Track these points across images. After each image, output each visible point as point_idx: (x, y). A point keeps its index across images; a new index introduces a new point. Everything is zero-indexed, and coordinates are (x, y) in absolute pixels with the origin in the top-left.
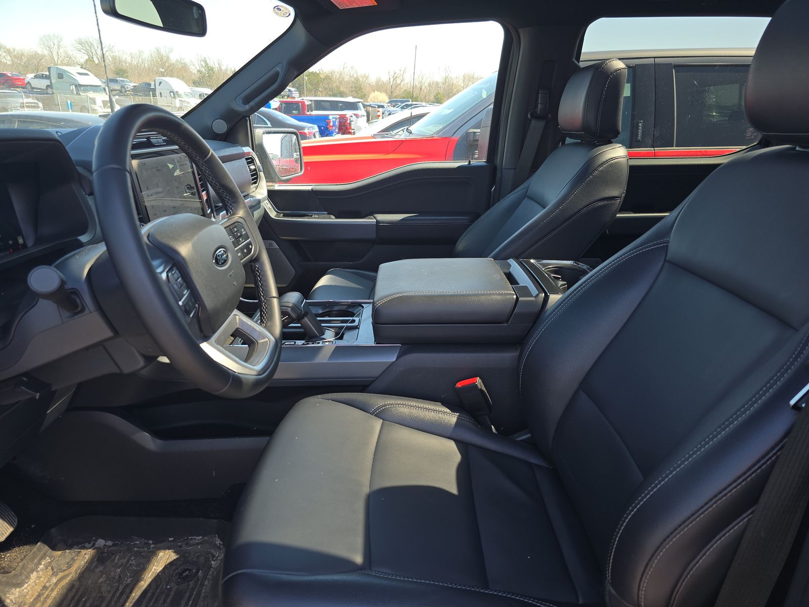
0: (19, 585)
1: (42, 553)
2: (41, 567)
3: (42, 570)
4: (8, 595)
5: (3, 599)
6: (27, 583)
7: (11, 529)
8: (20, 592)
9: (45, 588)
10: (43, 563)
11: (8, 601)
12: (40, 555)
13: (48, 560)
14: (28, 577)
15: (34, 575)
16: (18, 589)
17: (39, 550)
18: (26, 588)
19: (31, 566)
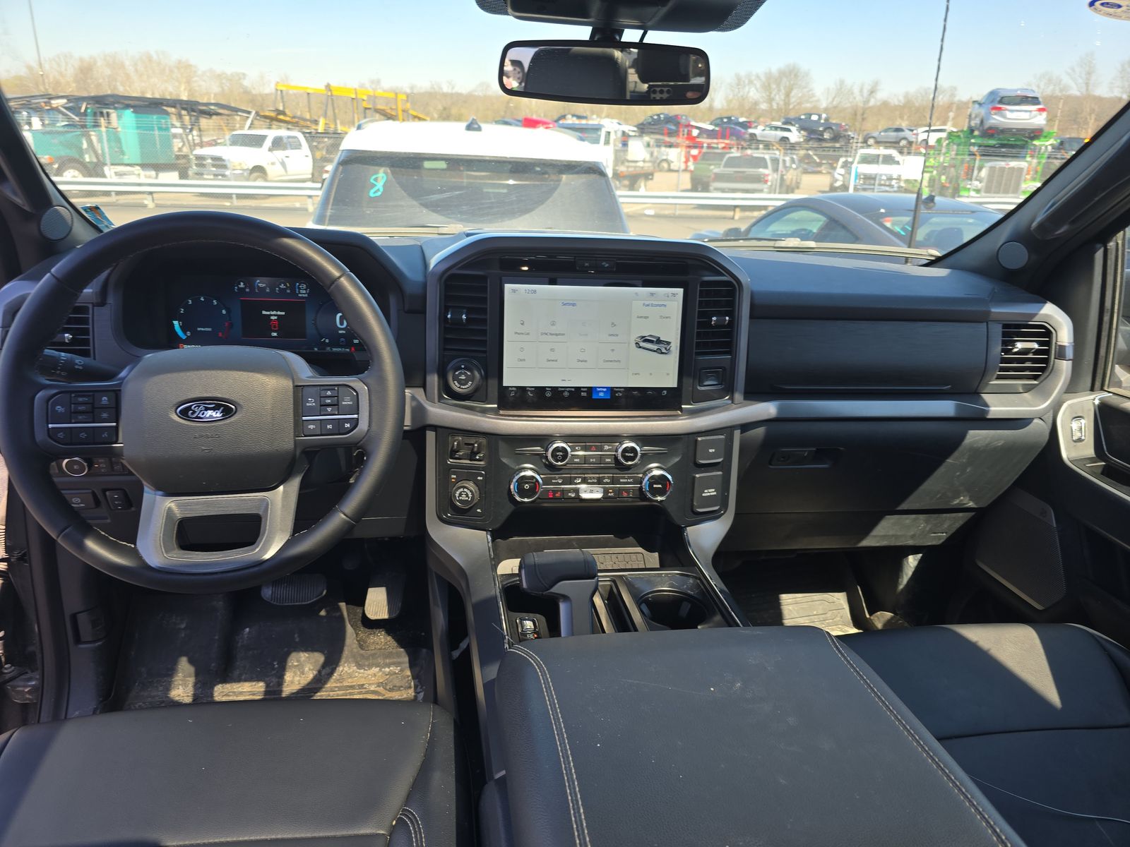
0: (360, 666)
1: (399, 660)
2: (387, 670)
3: (384, 672)
4: (346, 665)
5: (340, 664)
6: (365, 670)
7: (386, 616)
8: (353, 671)
9: (362, 686)
10: (391, 668)
11: (341, 668)
12: (395, 660)
13: (397, 670)
14: (370, 667)
15: (375, 670)
16: (355, 668)
17: (399, 655)
18: (359, 673)
19: (380, 661)
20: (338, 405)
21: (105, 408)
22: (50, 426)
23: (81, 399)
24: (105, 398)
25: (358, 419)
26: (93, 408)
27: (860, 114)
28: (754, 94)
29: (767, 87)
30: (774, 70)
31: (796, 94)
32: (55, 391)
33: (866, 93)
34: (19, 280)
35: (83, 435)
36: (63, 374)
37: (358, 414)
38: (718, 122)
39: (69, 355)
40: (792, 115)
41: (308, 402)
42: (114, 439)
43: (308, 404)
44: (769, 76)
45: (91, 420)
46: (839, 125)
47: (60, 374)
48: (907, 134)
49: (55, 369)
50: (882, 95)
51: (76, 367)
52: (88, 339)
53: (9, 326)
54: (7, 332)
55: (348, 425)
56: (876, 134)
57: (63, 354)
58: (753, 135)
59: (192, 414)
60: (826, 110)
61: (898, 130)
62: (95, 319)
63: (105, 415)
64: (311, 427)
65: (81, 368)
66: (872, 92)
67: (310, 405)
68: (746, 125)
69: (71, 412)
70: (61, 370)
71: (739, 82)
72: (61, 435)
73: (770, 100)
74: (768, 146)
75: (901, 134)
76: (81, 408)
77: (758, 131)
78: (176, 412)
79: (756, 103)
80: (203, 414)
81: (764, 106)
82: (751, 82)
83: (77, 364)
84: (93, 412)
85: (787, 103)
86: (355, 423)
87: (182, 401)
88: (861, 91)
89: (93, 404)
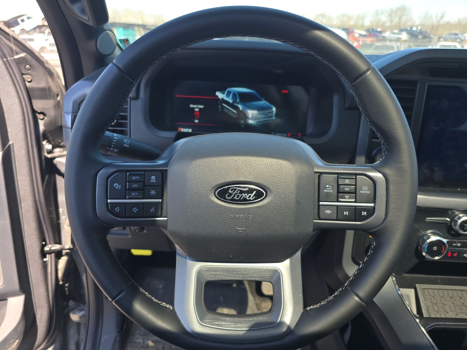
20: (355, 193)
21: (153, 186)
22: (109, 201)
23: (134, 178)
24: (153, 177)
25: (374, 208)
26: (144, 186)
27: (435, 28)
28: (384, 18)
29: (390, 15)
30: (394, 8)
31: (404, 19)
32: (114, 170)
33: (439, 17)
34: (84, 80)
35: (135, 210)
36: (115, 150)
37: (375, 203)
38: (368, 30)
39: (120, 136)
40: (402, 28)
41: (326, 188)
42: (159, 214)
43: (325, 191)
44: (391, 10)
45: (141, 197)
46: (426, 32)
47: (113, 150)
48: (460, 36)
49: (110, 147)
50: (446, 19)
51: (125, 145)
52: (127, 123)
53: (78, 112)
54: (75, 116)
55: (365, 213)
56: (444, 36)
57: (115, 135)
58: (384, 37)
59: (228, 196)
60: (419, 25)
61: (456, 34)
62: (132, 109)
63: (153, 192)
64: (328, 212)
65: (128, 146)
66: (442, 17)
67: (327, 191)
68: (380, 32)
69: (126, 190)
70: (114, 148)
71: (377, 14)
72: (117, 209)
73: (391, 21)
74: (391, 41)
75: (457, 36)
76: (135, 186)
77: (387, 34)
78: (215, 194)
79: (384, 23)
80: (238, 197)
81: (388, 24)
82: (383, 13)
83: (125, 143)
84: (143, 190)
85: (399, 23)
86: (371, 211)
87: (221, 184)
88: (436, 17)
89: (144, 182)
